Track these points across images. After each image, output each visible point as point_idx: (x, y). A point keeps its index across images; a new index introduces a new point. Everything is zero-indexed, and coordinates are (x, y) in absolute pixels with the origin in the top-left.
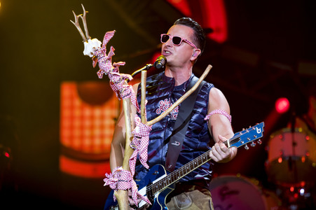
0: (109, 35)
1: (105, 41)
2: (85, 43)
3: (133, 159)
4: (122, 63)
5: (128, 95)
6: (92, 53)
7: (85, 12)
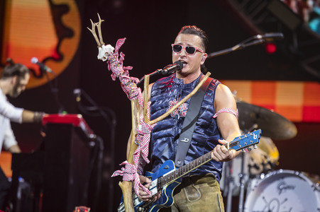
0: (121, 42)
1: (118, 47)
2: (100, 49)
3: (136, 154)
4: (130, 68)
5: (136, 96)
6: (105, 58)
7: (100, 21)
